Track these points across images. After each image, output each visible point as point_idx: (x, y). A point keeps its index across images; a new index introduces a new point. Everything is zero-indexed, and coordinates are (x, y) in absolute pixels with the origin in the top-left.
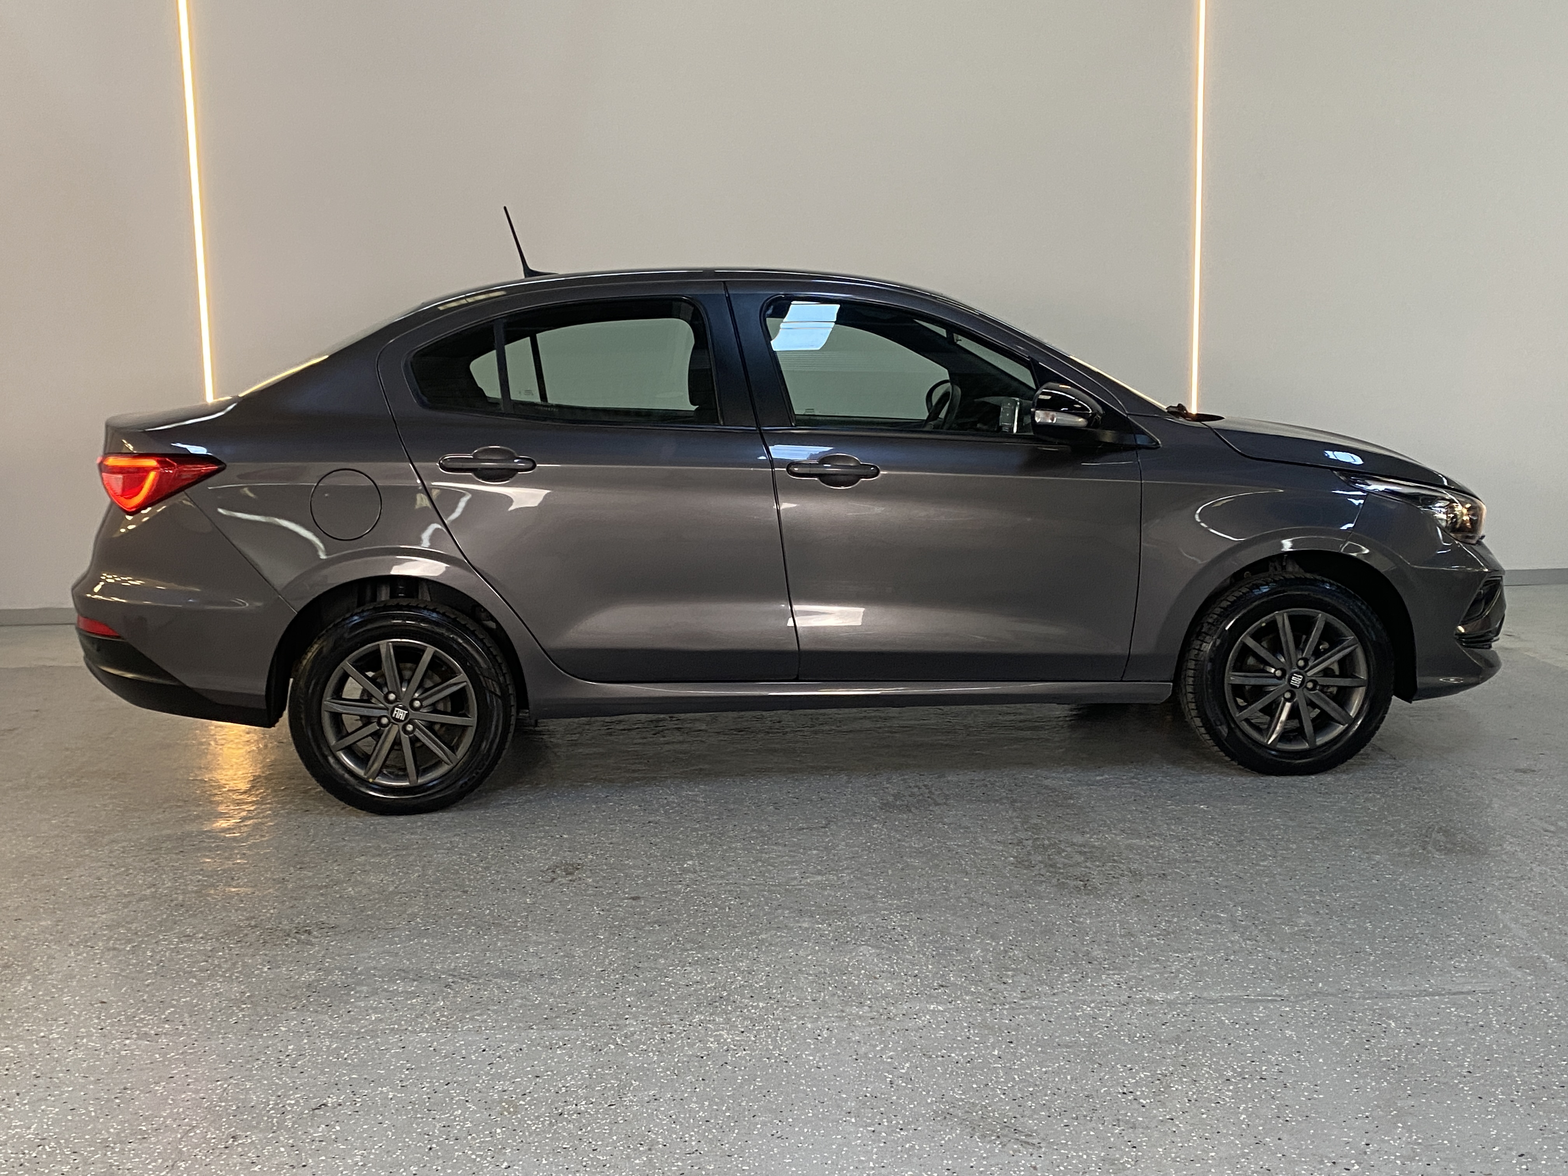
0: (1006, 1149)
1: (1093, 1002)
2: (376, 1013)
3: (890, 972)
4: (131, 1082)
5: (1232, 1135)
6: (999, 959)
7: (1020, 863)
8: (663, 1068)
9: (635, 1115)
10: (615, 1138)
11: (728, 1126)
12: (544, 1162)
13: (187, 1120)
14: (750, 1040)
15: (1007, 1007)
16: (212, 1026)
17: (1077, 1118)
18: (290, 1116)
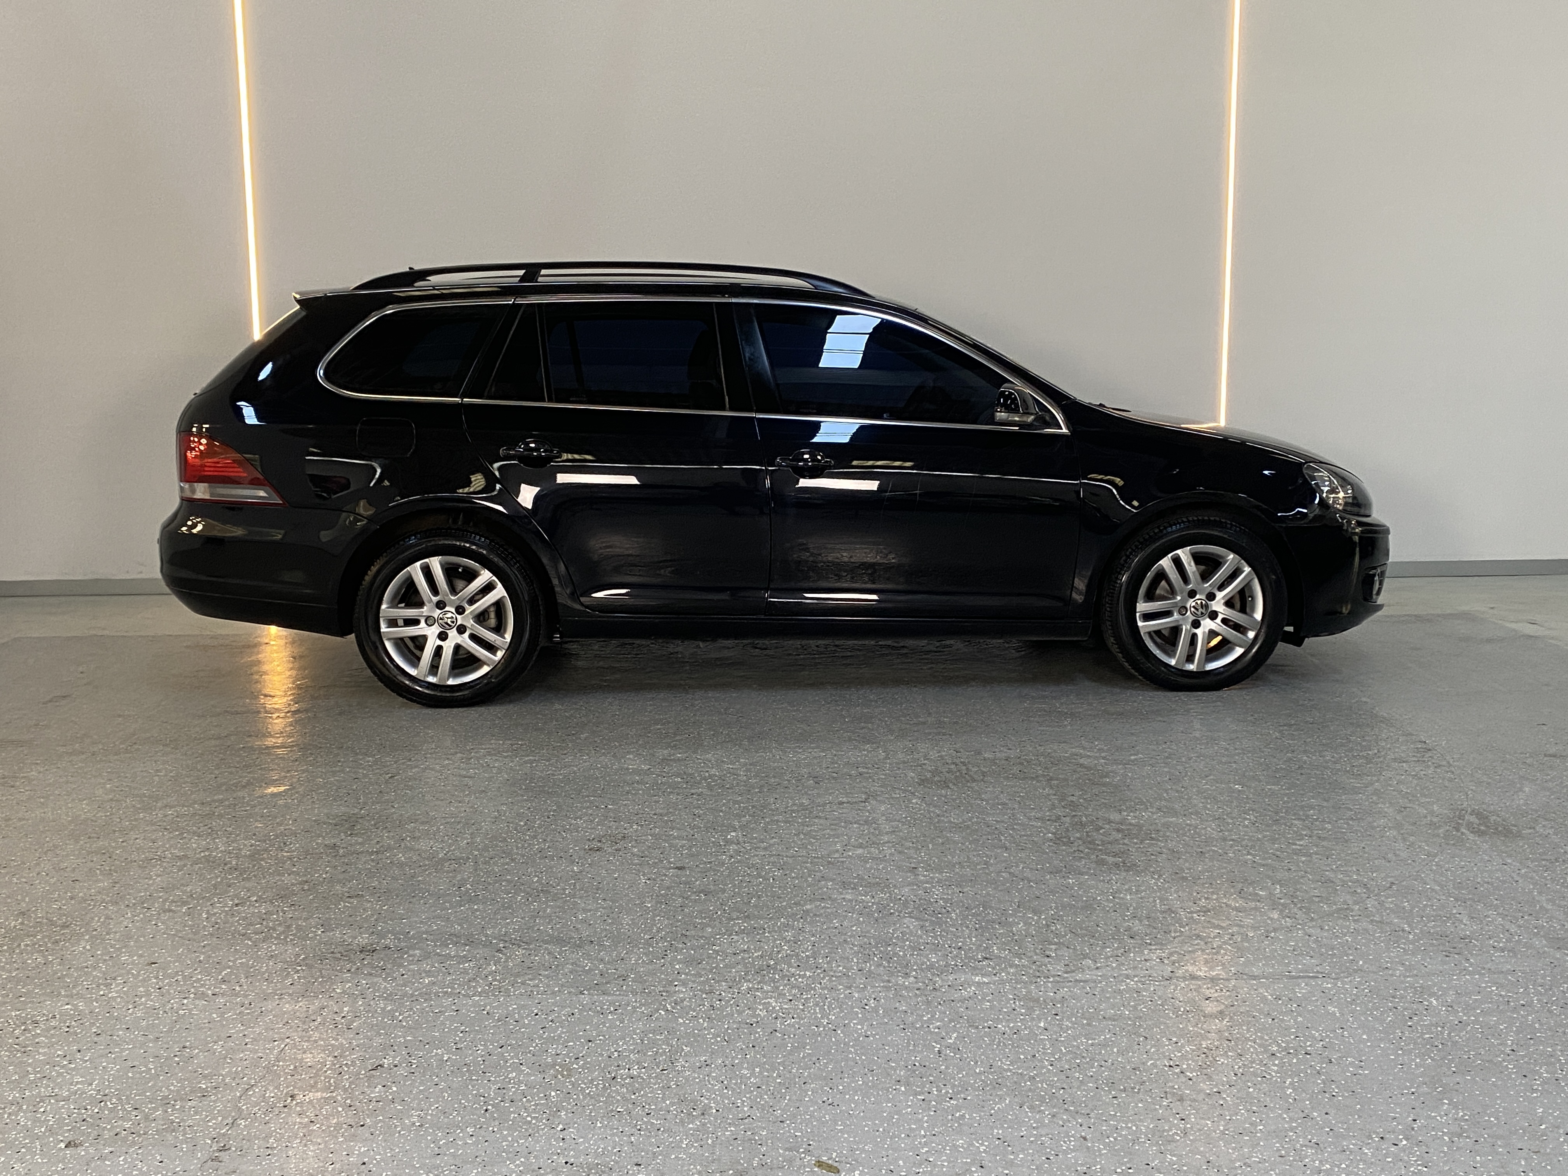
0: (1055, 1120)
1: (1137, 976)
2: (430, 976)
3: (934, 944)
4: (190, 1041)
5: (1279, 1109)
6: (1042, 933)
7: (1058, 840)
8: (713, 1034)
9: (687, 1079)
10: (668, 1102)
11: (780, 1092)
12: (599, 1125)
13: (245, 1079)
14: (799, 1008)
15: (1051, 980)
16: (268, 988)
17: (1125, 1090)
18: (347, 1077)
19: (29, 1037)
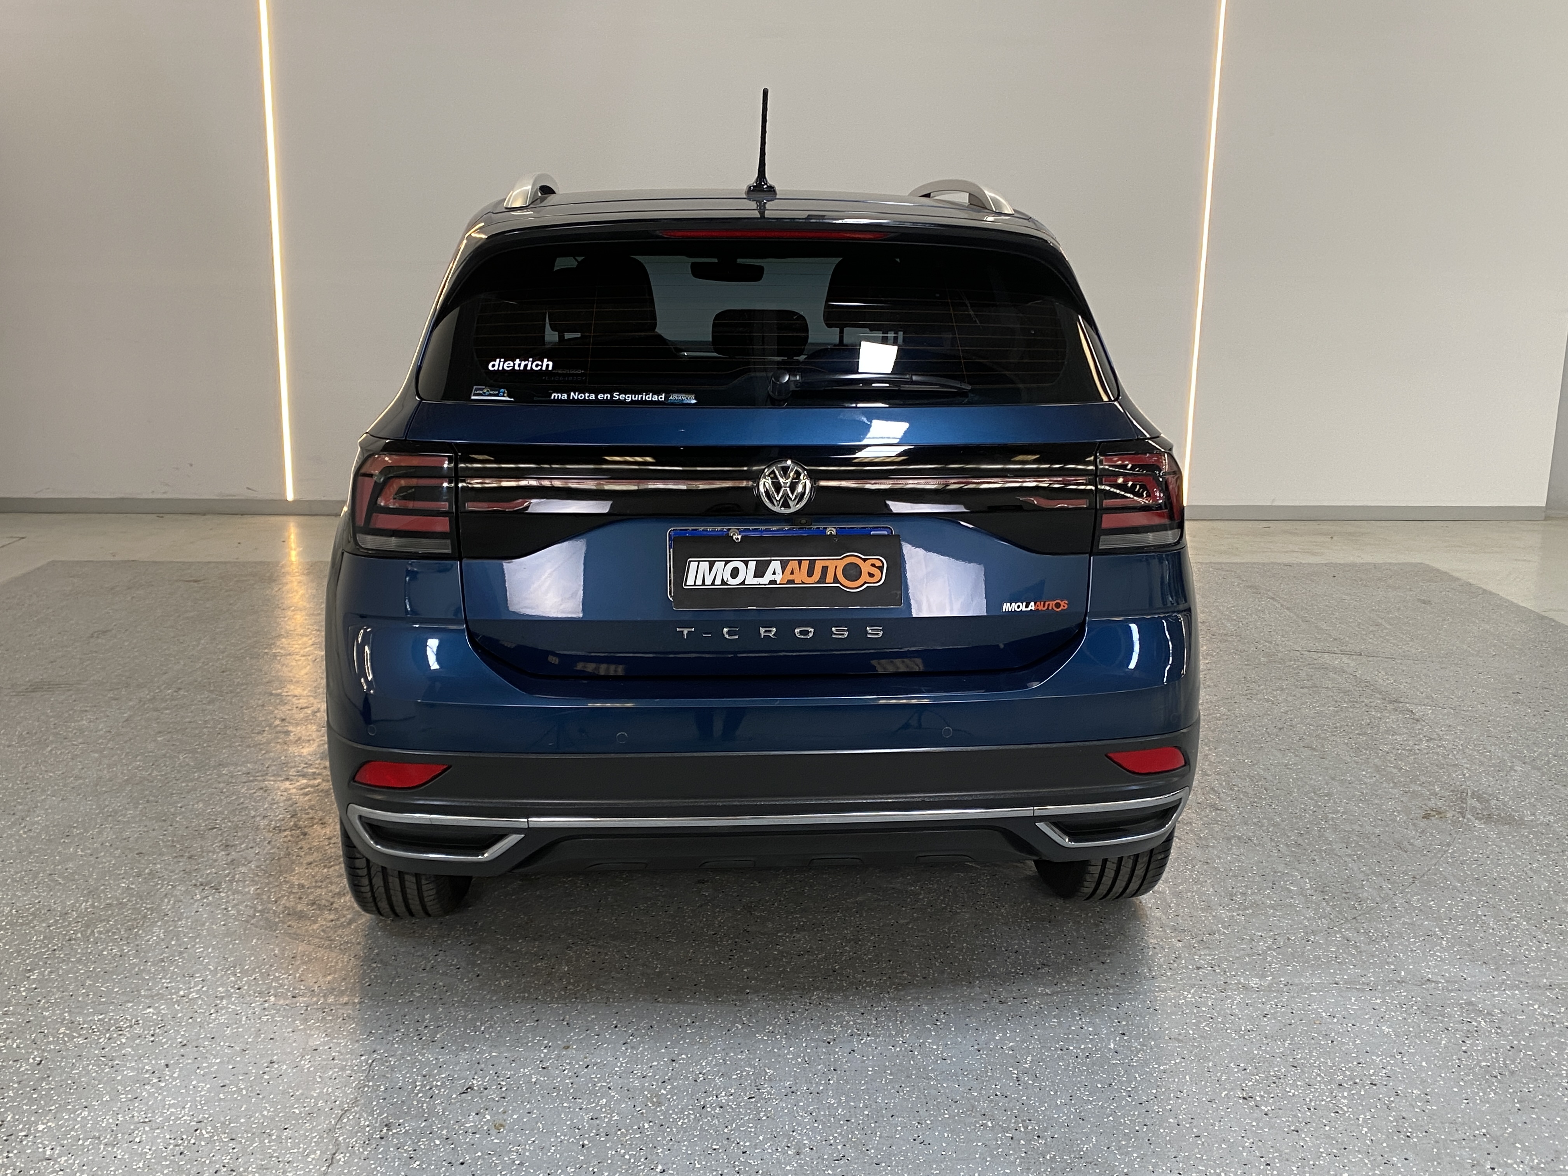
1: (1192, 987)
2: (505, 978)
3: (991, 946)
4: (277, 1054)
8: (792, 1054)
9: (776, 1109)
10: (761, 1138)
11: (869, 1126)
12: (697, 1166)
13: (338, 1103)
14: (871, 1024)
15: (1111, 991)
18: (439, 1101)
19: (116, 1047)
